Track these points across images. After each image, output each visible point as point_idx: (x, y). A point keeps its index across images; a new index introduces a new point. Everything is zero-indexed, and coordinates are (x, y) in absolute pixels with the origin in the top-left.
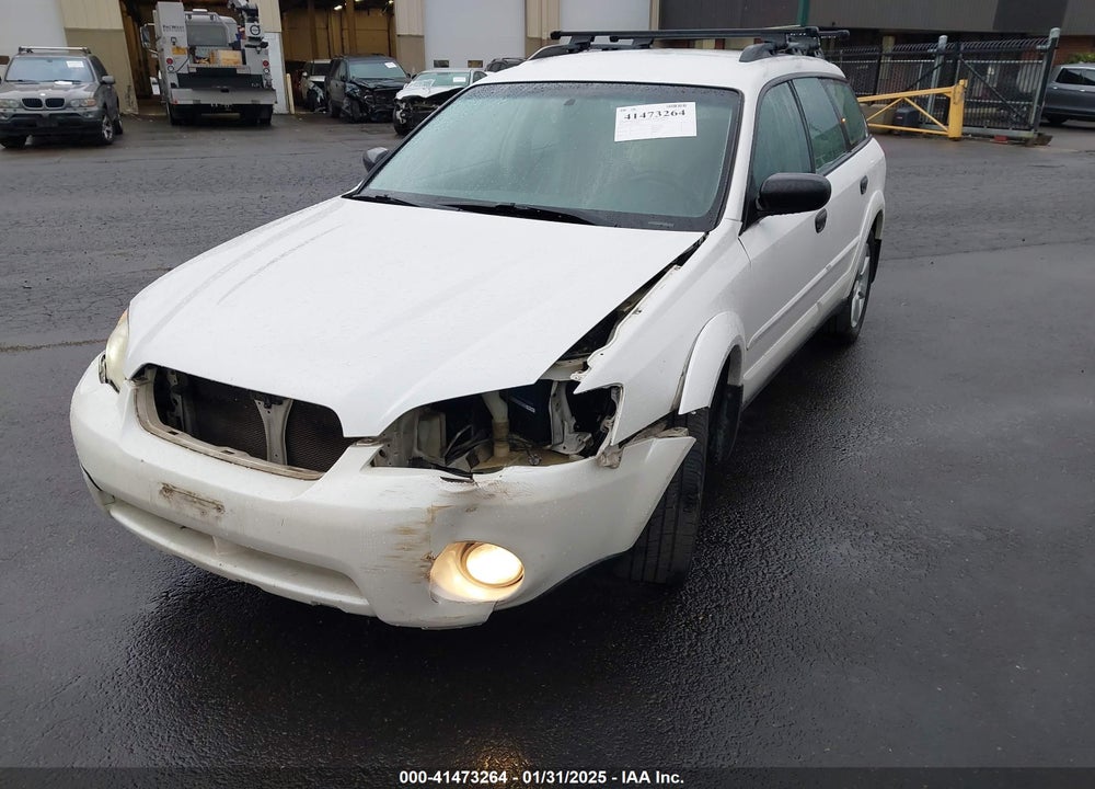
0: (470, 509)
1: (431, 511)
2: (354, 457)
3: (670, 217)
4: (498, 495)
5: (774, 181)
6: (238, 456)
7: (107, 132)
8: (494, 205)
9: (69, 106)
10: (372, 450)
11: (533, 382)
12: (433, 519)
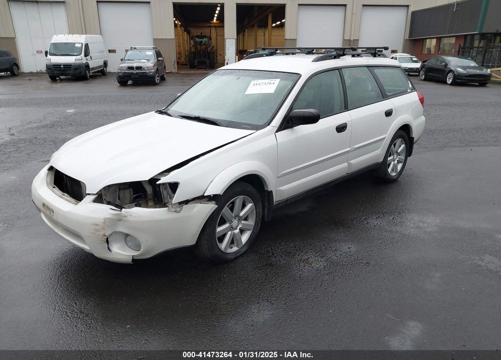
0: (120, 220)
1: (104, 219)
2: (88, 199)
3: (250, 124)
4: (128, 216)
5: (296, 112)
6: (66, 196)
7: (157, 80)
8: (193, 116)
9: (144, 69)
10: (94, 197)
11: (147, 180)
12: (105, 222)
